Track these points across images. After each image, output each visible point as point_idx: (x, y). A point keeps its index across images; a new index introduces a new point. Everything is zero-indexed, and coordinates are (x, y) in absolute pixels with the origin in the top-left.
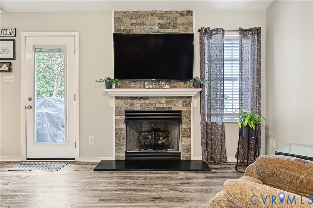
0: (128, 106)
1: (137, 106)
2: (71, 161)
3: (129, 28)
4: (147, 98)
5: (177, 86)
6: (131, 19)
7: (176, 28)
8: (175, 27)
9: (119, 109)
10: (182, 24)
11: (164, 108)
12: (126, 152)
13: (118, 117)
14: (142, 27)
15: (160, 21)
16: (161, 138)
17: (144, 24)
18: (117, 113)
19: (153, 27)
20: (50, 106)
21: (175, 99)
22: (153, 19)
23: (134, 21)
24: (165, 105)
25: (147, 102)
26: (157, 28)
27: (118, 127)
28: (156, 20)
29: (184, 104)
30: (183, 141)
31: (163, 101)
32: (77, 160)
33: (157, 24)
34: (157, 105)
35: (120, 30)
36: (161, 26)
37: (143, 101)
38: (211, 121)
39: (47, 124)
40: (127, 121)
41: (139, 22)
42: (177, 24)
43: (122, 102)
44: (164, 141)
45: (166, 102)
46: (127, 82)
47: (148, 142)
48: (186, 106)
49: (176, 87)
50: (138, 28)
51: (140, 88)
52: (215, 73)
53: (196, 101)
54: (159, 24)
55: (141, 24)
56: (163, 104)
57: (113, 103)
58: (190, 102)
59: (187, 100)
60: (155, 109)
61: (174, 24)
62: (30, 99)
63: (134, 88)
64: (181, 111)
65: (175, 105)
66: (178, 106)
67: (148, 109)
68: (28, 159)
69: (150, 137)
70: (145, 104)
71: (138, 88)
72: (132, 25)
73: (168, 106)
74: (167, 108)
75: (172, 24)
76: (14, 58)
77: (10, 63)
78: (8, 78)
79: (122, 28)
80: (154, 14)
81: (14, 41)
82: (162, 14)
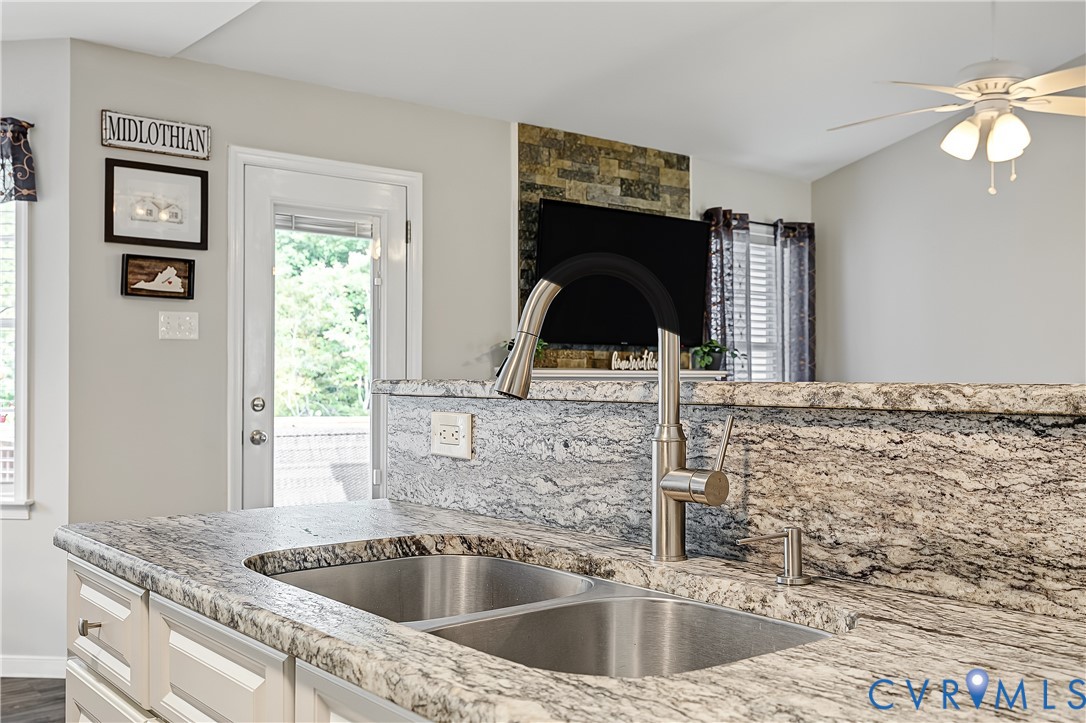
3: (555, 181)
6: (560, 156)
7: (659, 200)
8: (655, 196)
10: (671, 190)
14: (585, 184)
15: (624, 174)
17: (588, 177)
19: (609, 188)
22: (608, 164)
23: (567, 164)
26: (617, 191)
28: (617, 169)
33: (619, 182)
35: (535, 189)
36: (628, 188)
41: (578, 167)
42: (660, 189)
50: (576, 187)
51: (579, 366)
54: (623, 181)
55: (581, 175)
61: (653, 186)
63: (567, 366)
71: (575, 367)
72: (564, 174)
75: (650, 186)
76: (203, 245)
77: (191, 264)
78: (174, 322)
79: (539, 180)
80: (611, 149)
81: (204, 175)
82: (629, 155)
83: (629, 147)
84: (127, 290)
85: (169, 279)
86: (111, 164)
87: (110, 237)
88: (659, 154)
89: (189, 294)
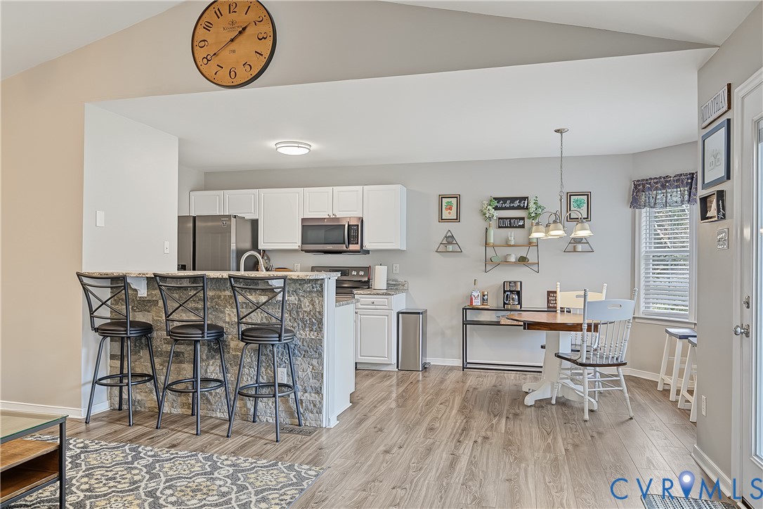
62: (748, 302)
76: (728, 175)
86: (704, 139)
87: (703, 186)
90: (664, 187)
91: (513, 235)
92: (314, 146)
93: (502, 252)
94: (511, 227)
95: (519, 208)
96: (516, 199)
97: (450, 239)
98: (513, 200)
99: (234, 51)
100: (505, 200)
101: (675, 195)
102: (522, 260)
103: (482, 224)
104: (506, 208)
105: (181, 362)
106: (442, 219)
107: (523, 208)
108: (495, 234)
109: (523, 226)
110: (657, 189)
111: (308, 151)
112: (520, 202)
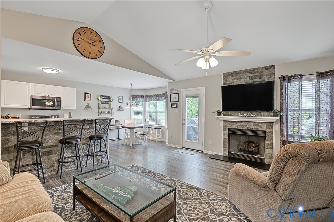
0: (230, 126)
1: (236, 126)
2: (200, 152)
3: (231, 81)
4: (242, 122)
5: (263, 115)
6: (233, 76)
7: (262, 78)
8: (260, 77)
9: (225, 127)
10: (267, 75)
11: (253, 128)
12: (229, 152)
13: (224, 132)
15: (250, 75)
16: (252, 147)
17: (240, 78)
18: (224, 129)
19: (246, 79)
20: (194, 123)
21: (261, 123)
22: (246, 74)
24: (254, 127)
25: (242, 124)
26: (249, 79)
27: (224, 137)
28: (248, 75)
29: (268, 127)
30: (267, 151)
31: (252, 124)
32: (203, 152)
33: (249, 77)
34: (248, 127)
35: (226, 84)
36: (251, 78)
37: (239, 124)
38: (288, 140)
39: (192, 132)
40: (229, 134)
41: (237, 77)
42: (263, 75)
43: (227, 123)
44: (253, 149)
45: (255, 125)
46: (230, 112)
47: (243, 148)
48: (269, 128)
49: (261, 116)
50: (237, 81)
52: (293, 106)
53: (277, 125)
54: (250, 77)
55: (238, 79)
56: (252, 126)
57: (221, 124)
58: (273, 126)
59: (269, 124)
60: (247, 129)
61: (260, 75)
62: (184, 120)
63: (234, 116)
64: (265, 131)
65: (260, 127)
66: (264, 128)
67: (242, 128)
68: (183, 148)
69: (244, 145)
70: (240, 125)
71: (236, 116)
72: (233, 79)
73: (256, 127)
74: (255, 128)
75: (259, 76)
76: (178, 101)
77: (177, 104)
78: (176, 110)
79: (227, 82)
80: (246, 71)
81: (178, 94)
82: (252, 71)
83: (252, 69)
84: (171, 107)
85: (175, 106)
86: (171, 94)
87: (171, 102)
88: (263, 67)
89: (177, 107)
90: (138, 97)
91: (107, 106)
92: (60, 71)
93: (104, 110)
94: (105, 104)
95: (107, 99)
96: (107, 96)
97: (88, 106)
98: (106, 96)
99: (90, 47)
100: (104, 96)
101: (140, 99)
102: (109, 112)
103: (97, 102)
104: (104, 98)
105: (50, 155)
106: (85, 100)
107: (108, 99)
108: (102, 106)
109: (108, 104)
110: (137, 98)
111: (57, 72)
112: (108, 97)
